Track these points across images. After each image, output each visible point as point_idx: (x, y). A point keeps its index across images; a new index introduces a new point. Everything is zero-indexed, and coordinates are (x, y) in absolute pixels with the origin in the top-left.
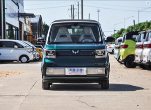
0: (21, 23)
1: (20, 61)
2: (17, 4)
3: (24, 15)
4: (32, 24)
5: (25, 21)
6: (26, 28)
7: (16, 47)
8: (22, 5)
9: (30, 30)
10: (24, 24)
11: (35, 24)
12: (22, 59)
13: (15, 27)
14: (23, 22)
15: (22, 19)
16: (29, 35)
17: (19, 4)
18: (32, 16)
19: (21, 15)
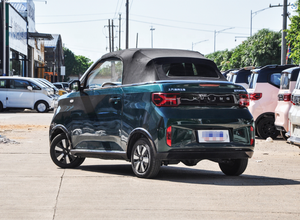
0: (30, 49)
1: (35, 109)
2: (26, 19)
3: (36, 36)
4: (46, 48)
5: (36, 44)
6: (38, 56)
7: (30, 88)
8: (33, 19)
9: (43, 58)
10: (35, 50)
11: (51, 48)
12: (39, 106)
13: (21, 55)
14: (34, 46)
15: (32, 42)
16: (42, 66)
17: (29, 19)
18: (49, 37)
19: (30, 35)
